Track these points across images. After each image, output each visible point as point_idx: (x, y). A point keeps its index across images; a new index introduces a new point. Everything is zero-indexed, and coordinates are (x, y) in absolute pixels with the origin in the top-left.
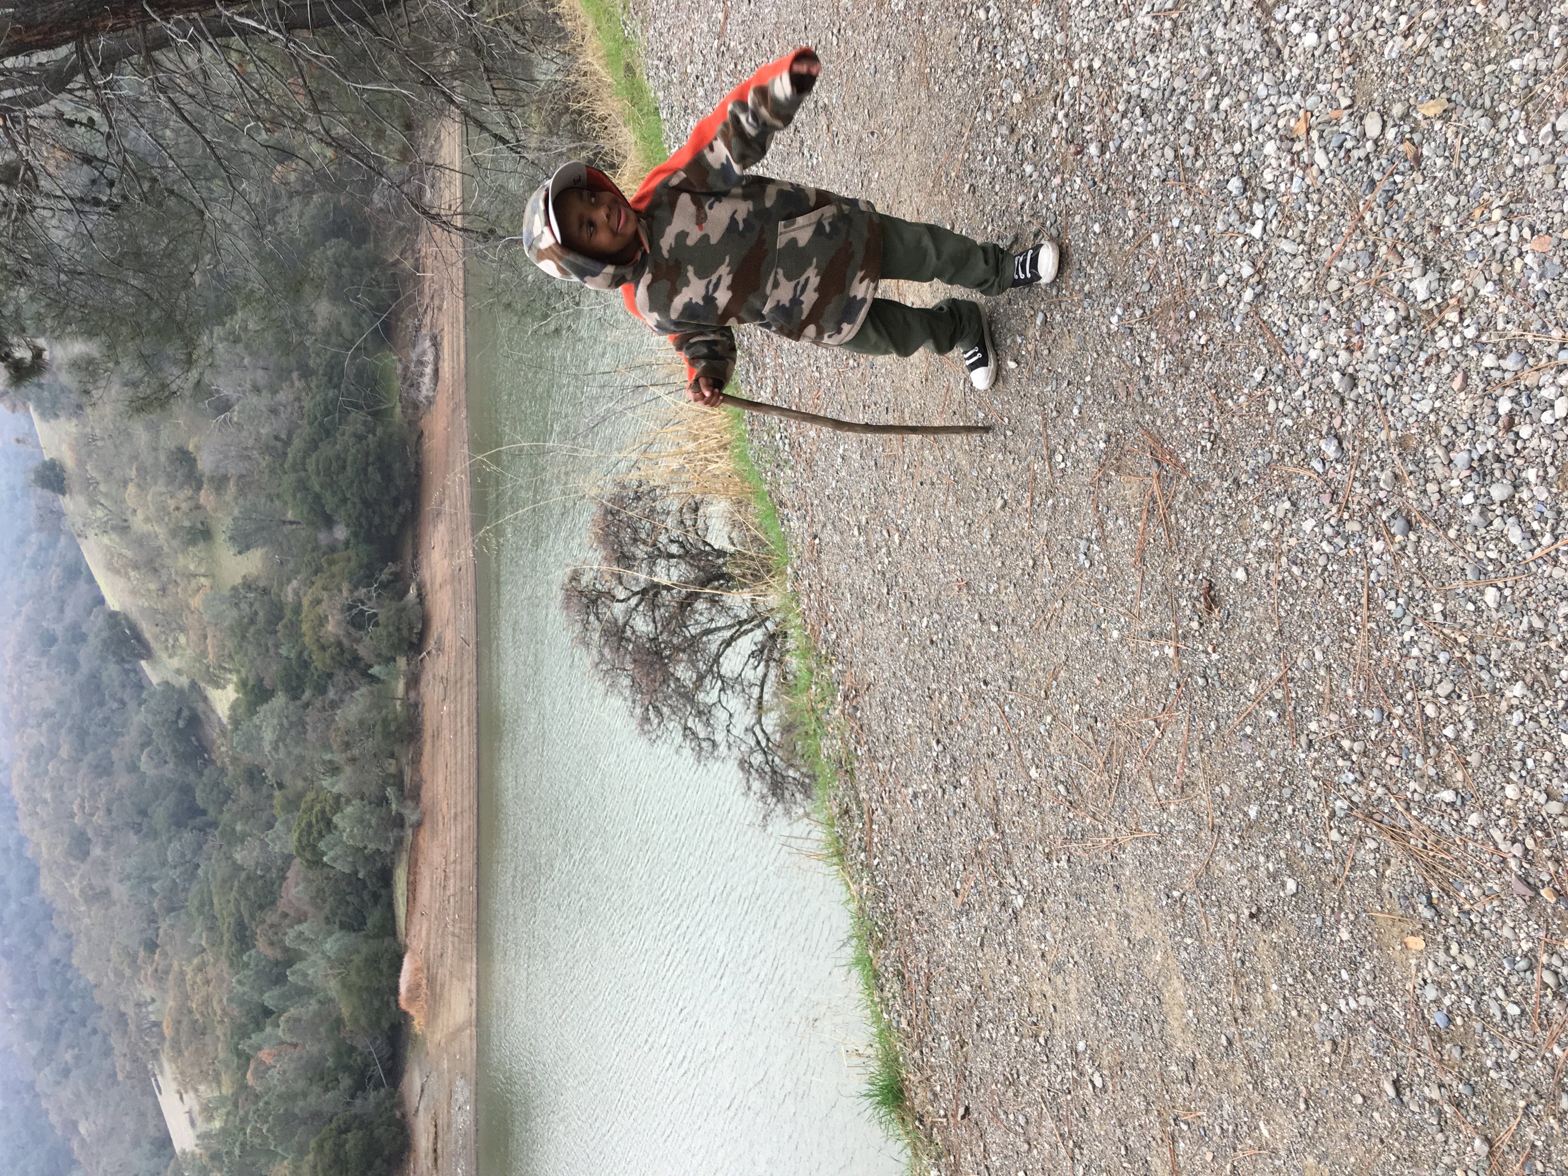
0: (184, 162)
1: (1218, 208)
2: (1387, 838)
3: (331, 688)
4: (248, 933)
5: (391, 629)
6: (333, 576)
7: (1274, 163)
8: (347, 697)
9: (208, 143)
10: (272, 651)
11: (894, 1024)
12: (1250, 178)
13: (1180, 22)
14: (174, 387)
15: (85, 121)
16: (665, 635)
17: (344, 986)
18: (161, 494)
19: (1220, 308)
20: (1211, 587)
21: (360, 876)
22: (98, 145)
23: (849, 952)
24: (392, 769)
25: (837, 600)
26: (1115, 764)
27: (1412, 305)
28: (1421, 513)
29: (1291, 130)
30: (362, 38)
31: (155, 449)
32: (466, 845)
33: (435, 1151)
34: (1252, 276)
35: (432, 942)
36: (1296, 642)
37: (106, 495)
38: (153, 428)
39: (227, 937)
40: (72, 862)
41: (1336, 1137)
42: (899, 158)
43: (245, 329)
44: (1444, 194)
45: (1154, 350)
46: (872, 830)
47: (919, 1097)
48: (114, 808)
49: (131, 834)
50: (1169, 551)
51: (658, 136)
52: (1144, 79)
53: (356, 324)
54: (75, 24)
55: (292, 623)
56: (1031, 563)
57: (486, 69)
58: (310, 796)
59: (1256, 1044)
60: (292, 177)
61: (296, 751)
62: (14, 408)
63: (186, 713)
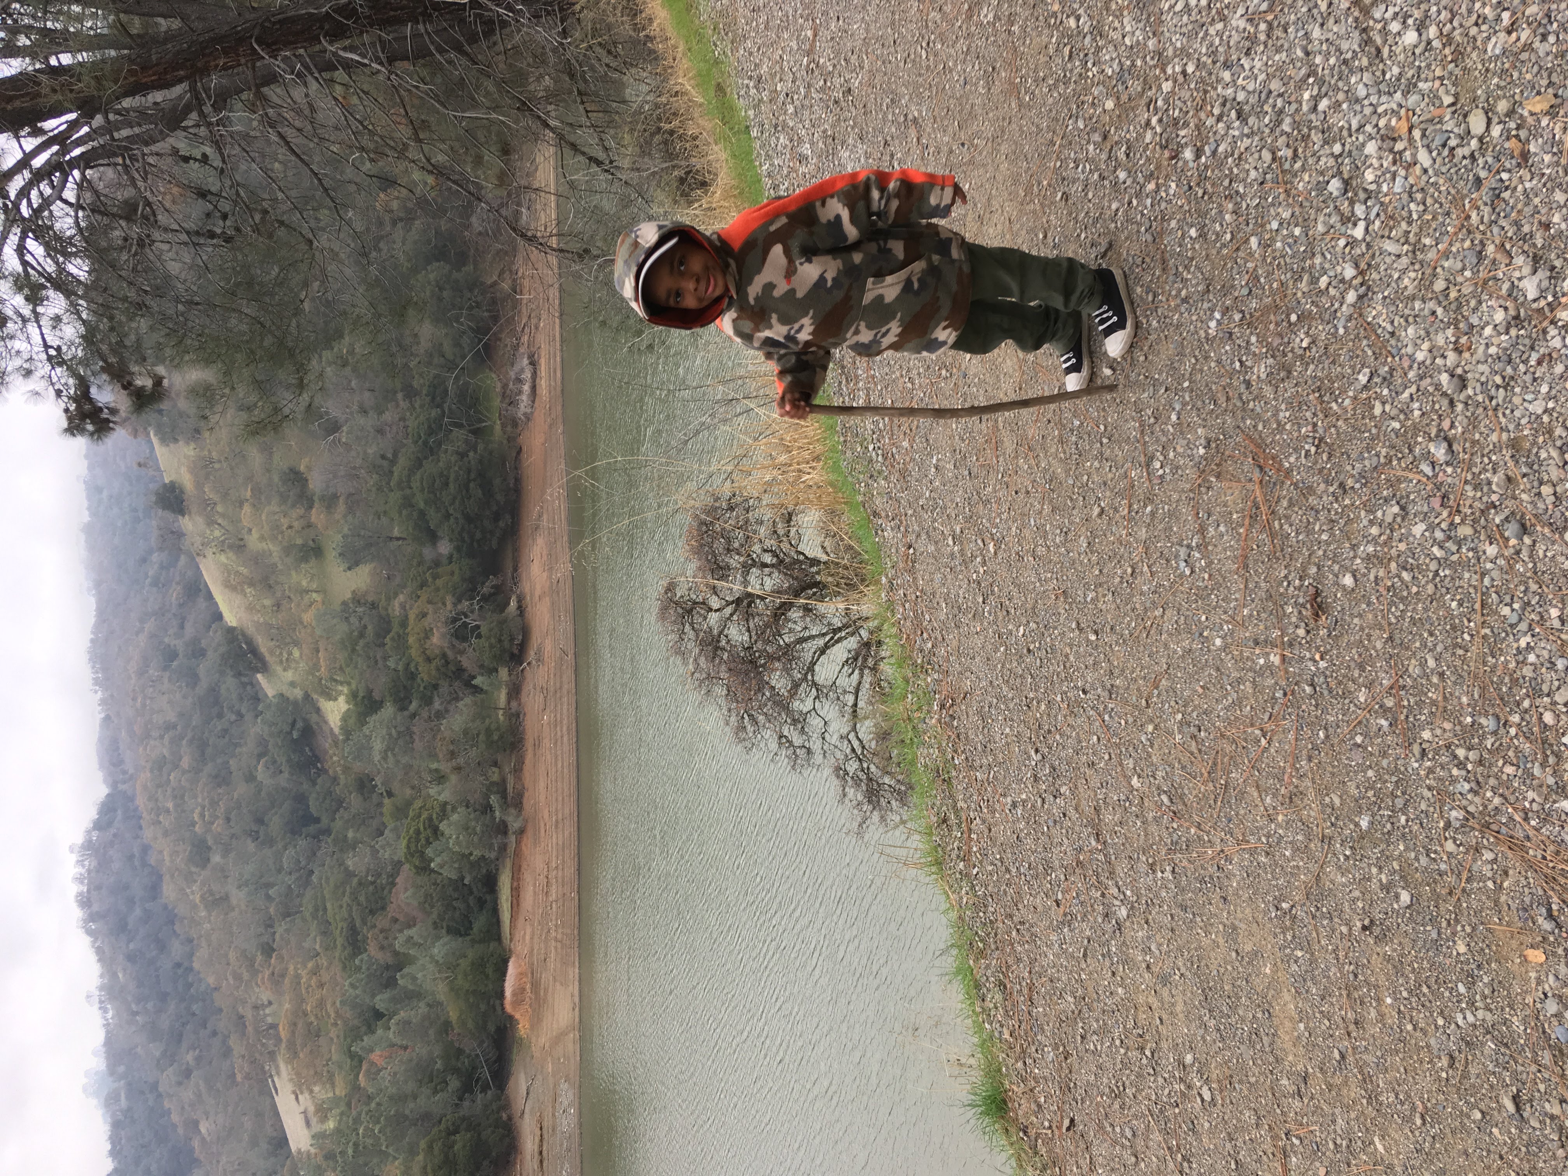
0: (293, 193)
1: (1319, 210)
2: (1505, 849)
3: (436, 698)
4: (359, 938)
5: (493, 640)
6: (437, 590)
7: (1375, 162)
8: (451, 708)
9: (316, 174)
10: (380, 663)
11: (996, 1034)
12: (1351, 178)
13: (1276, 23)
14: (286, 411)
15: (199, 157)
16: (760, 643)
17: (452, 989)
18: (275, 513)
19: (1322, 311)
20: (1317, 593)
21: (466, 882)
22: (210, 180)
23: (949, 962)
24: (496, 778)
25: (933, 609)
26: (1220, 773)
27: (1522, 304)
28: (1535, 515)
29: (1393, 129)
30: (460, 67)
31: (268, 471)
32: (567, 851)
33: (541, 1153)
34: (1355, 277)
35: (536, 947)
36: (1407, 649)
37: (223, 515)
38: (267, 450)
39: (340, 941)
40: (193, 869)
41: (1453, 1154)
42: (990, 168)
43: (352, 352)
44: (1553, 191)
45: (1255, 354)
46: (971, 839)
47: (1023, 1108)
48: (232, 816)
49: (249, 841)
50: (1273, 556)
51: (749, 153)
52: (1240, 82)
53: (457, 344)
54: (188, 64)
55: (399, 636)
56: (1129, 570)
57: (580, 93)
58: (418, 804)
59: (1370, 1058)
60: (395, 205)
61: (405, 760)
62: (135, 434)
63: (300, 724)
